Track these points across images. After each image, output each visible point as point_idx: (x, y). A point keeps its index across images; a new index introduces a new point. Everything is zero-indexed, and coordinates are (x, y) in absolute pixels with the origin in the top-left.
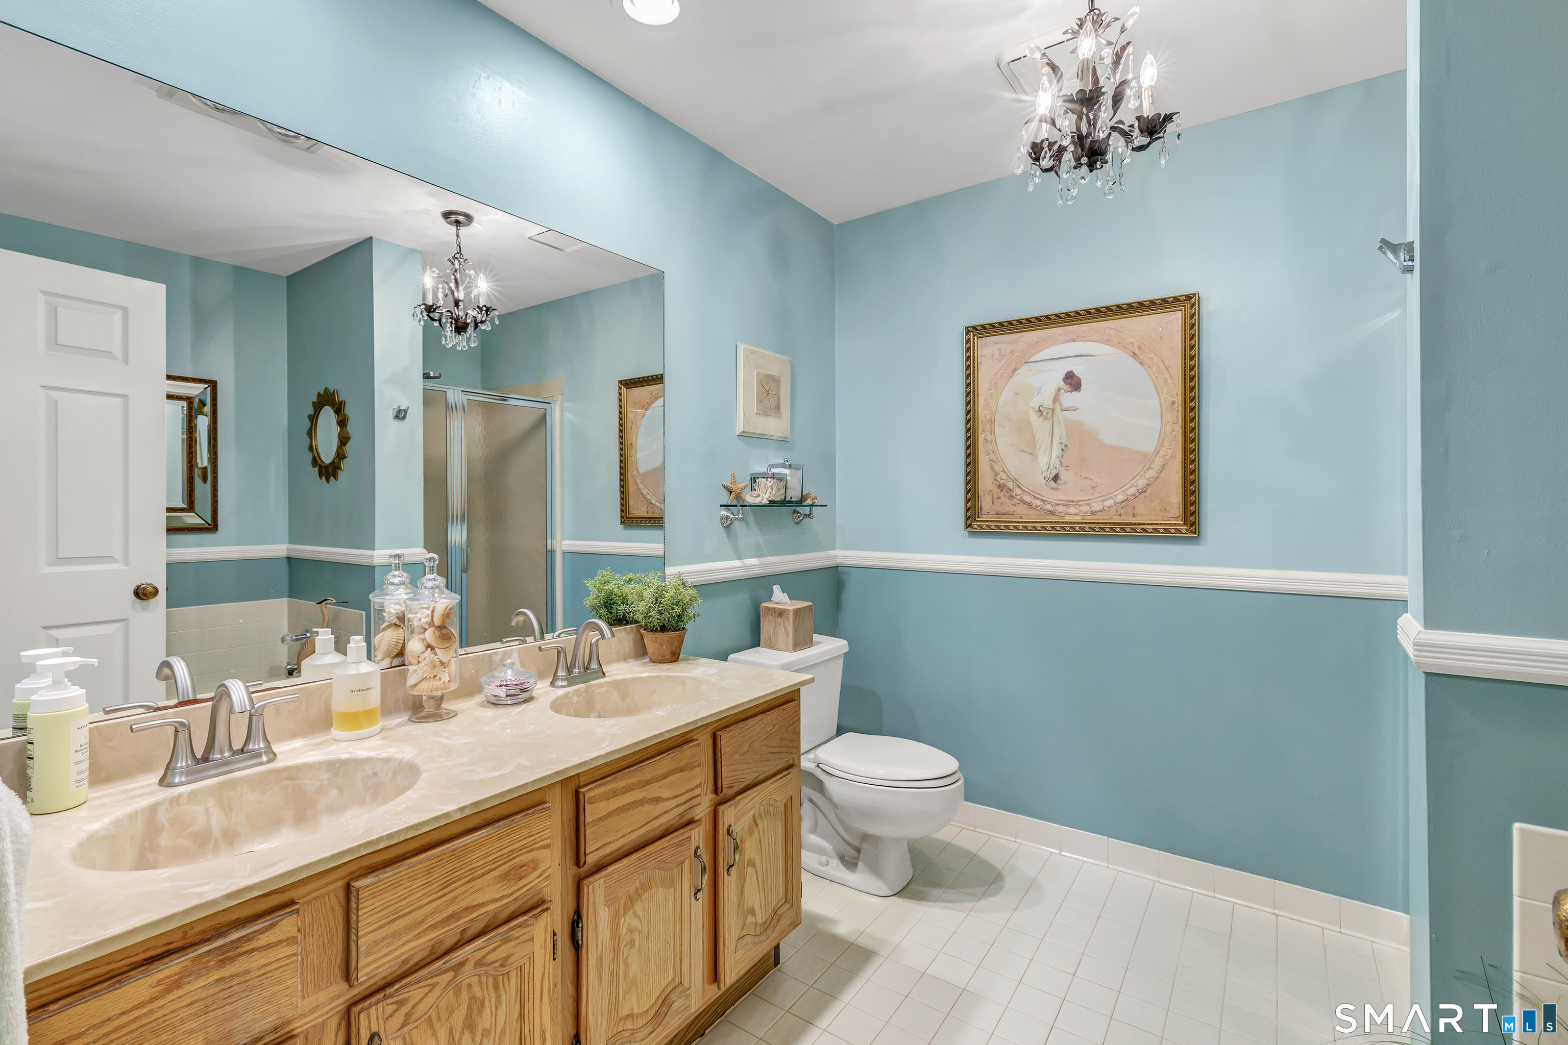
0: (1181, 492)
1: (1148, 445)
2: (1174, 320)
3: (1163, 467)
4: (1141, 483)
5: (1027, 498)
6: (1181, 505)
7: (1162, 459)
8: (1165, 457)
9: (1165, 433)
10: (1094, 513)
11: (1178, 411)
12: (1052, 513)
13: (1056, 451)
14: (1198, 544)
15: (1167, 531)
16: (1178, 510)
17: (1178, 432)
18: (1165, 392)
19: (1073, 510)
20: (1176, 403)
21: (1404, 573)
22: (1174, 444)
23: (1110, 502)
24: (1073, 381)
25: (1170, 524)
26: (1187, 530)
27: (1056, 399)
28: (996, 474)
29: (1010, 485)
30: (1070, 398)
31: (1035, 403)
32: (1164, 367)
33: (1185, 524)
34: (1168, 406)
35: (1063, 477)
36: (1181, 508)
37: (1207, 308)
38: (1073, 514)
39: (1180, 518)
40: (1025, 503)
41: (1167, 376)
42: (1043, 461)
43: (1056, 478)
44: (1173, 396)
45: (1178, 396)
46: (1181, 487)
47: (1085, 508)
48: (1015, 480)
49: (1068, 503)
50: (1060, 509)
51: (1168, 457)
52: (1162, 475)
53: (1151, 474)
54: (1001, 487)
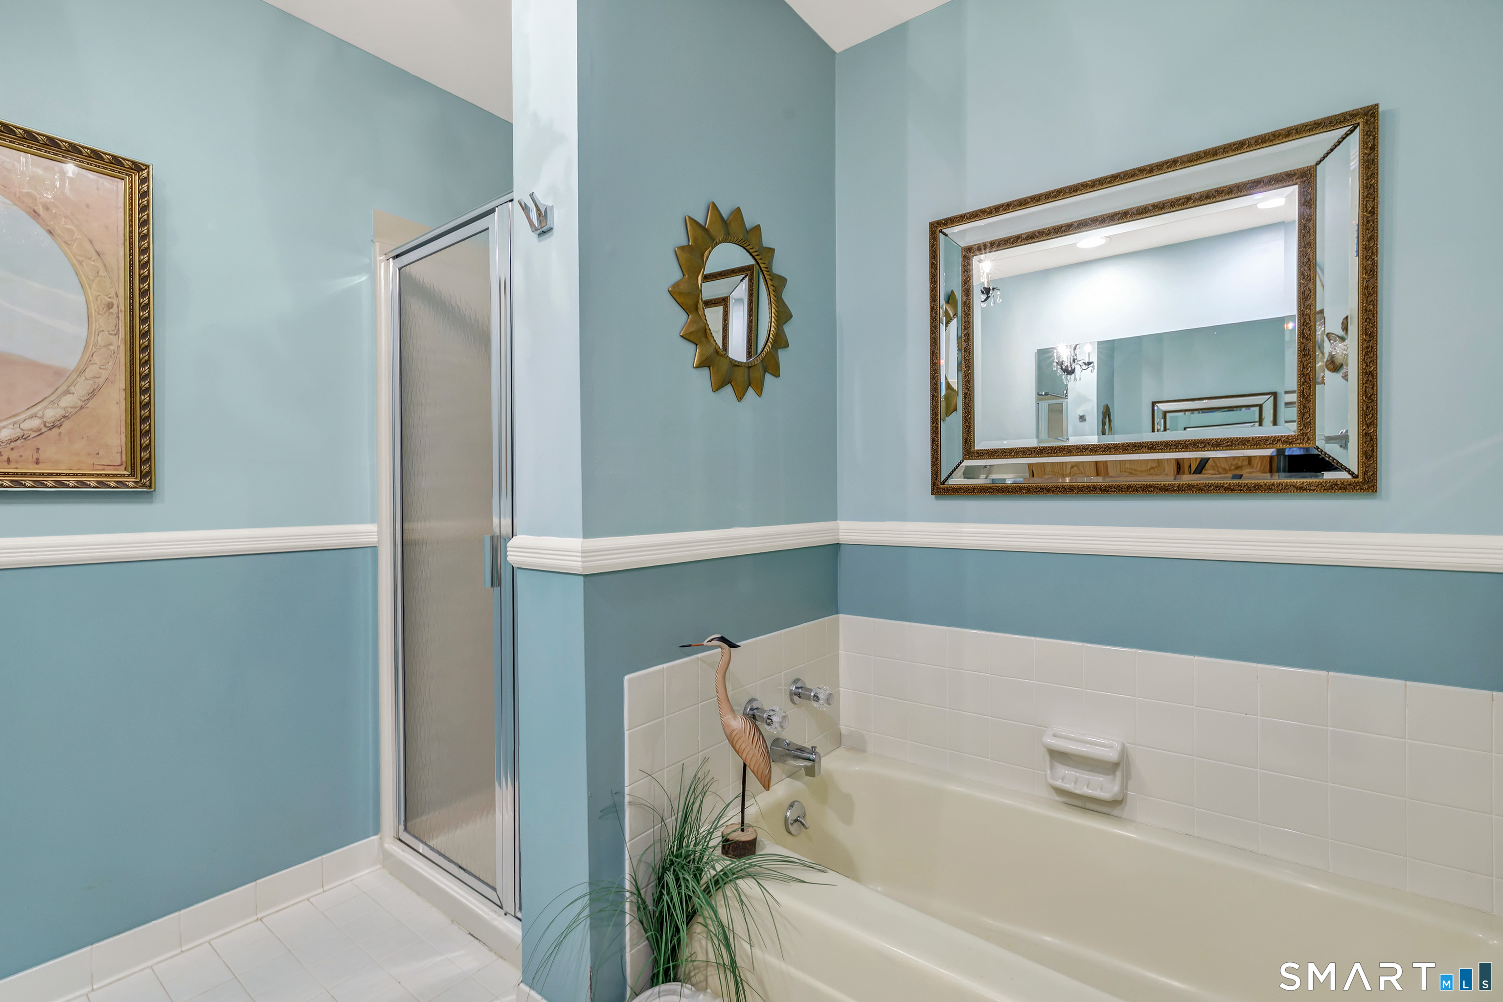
0: (123, 430)
1: (67, 359)
2: (113, 189)
3: (93, 394)
4: (52, 414)
6: (124, 449)
7: (91, 382)
8: (97, 380)
9: (95, 345)
11: (118, 317)
14: (152, 502)
15: (101, 484)
16: (119, 455)
17: (119, 347)
18: (94, 286)
20: (115, 306)
21: (374, 519)
22: (110, 363)
25: (107, 475)
26: (135, 482)
32: (93, 250)
33: (132, 475)
34: (101, 309)
36: (124, 453)
39: (123, 467)
41: (99, 264)
44: (110, 296)
45: (117, 296)
46: (123, 423)
51: (101, 380)
52: (90, 404)
53: (69, 401)
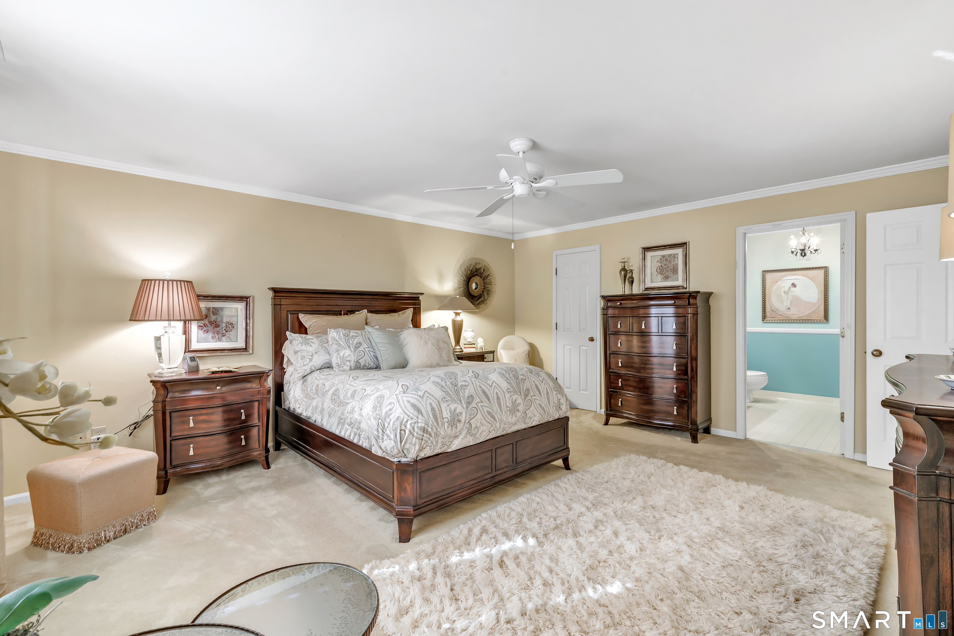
0: (824, 312)
1: (815, 301)
2: (822, 272)
3: (819, 306)
4: (813, 310)
5: (781, 313)
9: (819, 298)
10: (800, 317)
11: (822, 293)
12: (788, 317)
13: (789, 302)
14: (828, 324)
18: (819, 288)
19: (794, 316)
20: (822, 291)
23: (804, 314)
24: (794, 285)
25: (820, 320)
26: (825, 321)
27: (789, 289)
28: (771, 307)
29: (776, 310)
30: (793, 289)
31: (783, 290)
32: (819, 282)
33: (824, 319)
34: (820, 292)
35: (791, 308)
36: (823, 316)
37: (831, 270)
38: (794, 317)
40: (780, 315)
41: (820, 285)
42: (785, 304)
43: (789, 309)
45: (822, 289)
47: (797, 316)
48: (777, 309)
49: (792, 315)
50: (790, 316)
51: (820, 304)
52: (819, 308)
53: (815, 308)
54: (773, 311)
